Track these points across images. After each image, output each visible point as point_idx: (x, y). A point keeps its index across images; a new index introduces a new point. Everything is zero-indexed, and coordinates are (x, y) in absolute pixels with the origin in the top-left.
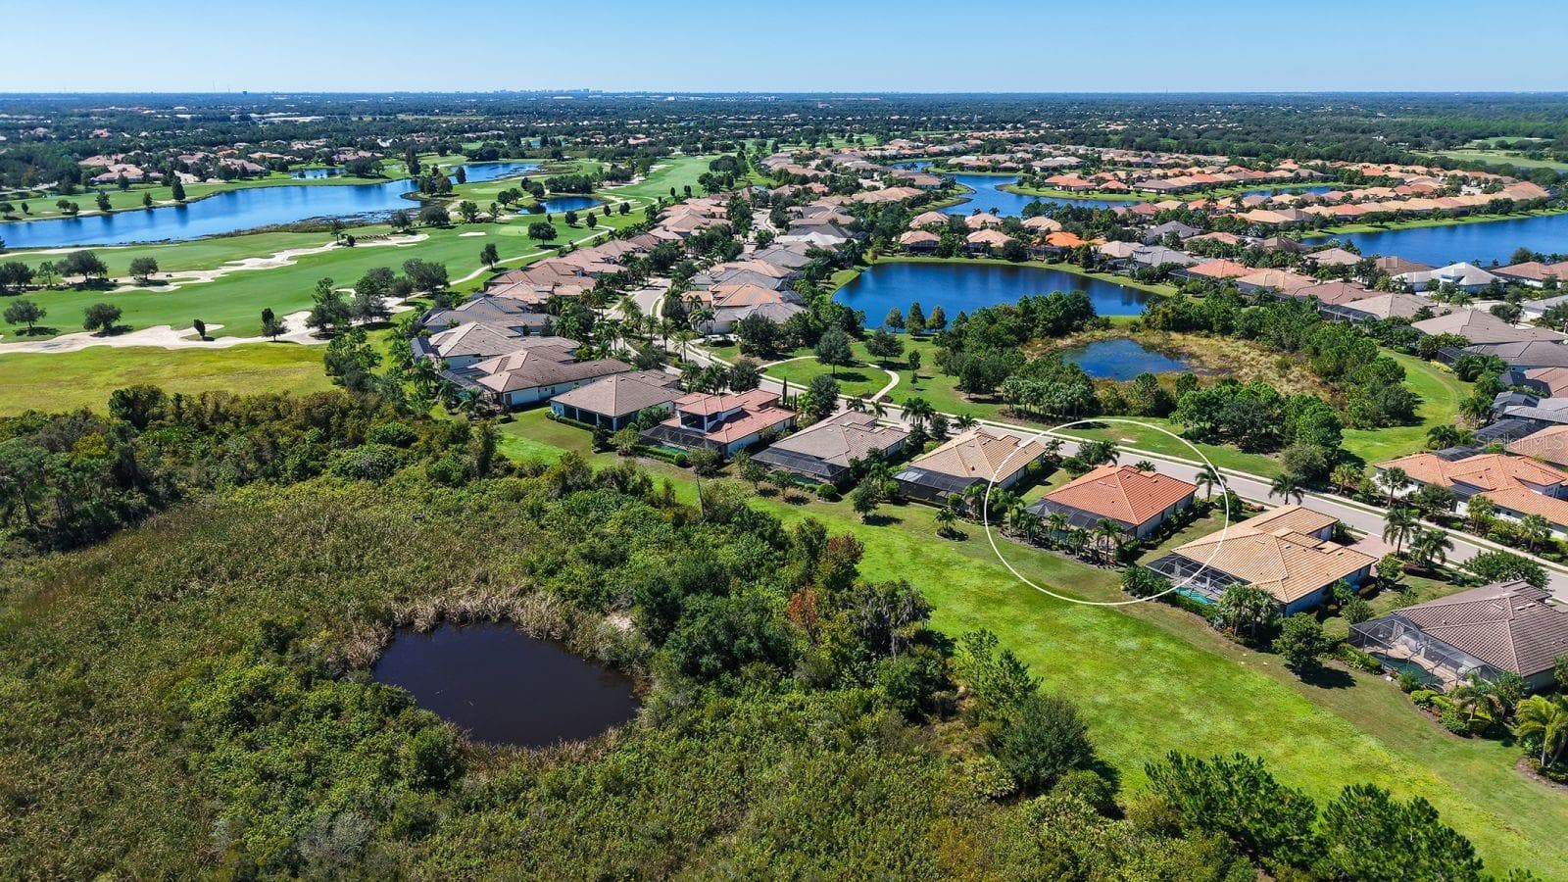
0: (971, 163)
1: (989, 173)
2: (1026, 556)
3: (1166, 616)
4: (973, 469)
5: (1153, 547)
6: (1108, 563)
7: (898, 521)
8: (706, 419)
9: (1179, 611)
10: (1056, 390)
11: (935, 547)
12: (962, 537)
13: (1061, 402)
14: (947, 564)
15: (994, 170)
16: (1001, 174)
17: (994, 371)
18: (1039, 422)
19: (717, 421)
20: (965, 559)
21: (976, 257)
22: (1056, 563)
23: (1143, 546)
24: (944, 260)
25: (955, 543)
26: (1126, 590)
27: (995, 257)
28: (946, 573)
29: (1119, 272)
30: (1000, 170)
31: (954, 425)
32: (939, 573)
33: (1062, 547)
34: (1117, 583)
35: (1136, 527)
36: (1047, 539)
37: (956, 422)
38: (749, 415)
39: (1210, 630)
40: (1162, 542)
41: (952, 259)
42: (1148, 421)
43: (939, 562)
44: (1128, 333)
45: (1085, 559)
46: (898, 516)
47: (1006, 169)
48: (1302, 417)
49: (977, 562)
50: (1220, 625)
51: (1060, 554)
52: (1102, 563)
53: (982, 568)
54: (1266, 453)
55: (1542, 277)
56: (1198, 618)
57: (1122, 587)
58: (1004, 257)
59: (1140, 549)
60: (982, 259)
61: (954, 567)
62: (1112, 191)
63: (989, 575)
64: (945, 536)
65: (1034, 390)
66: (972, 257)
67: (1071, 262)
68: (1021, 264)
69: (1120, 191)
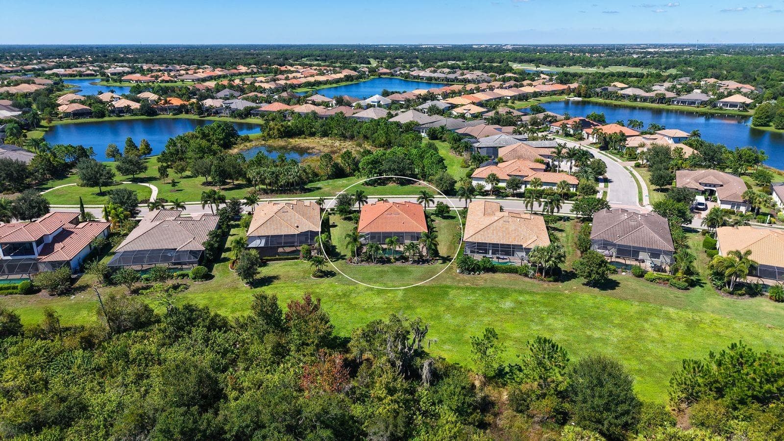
0: (61, 73)
1: (78, 78)
4: (297, 227)
7: (276, 278)
8: (34, 245)
9: (501, 275)
12: (331, 274)
14: (346, 295)
15: (81, 76)
16: (87, 78)
18: (281, 193)
19: (47, 245)
20: (352, 287)
21: (123, 116)
24: (100, 120)
25: (332, 279)
27: (136, 115)
29: (221, 115)
30: (85, 75)
31: (244, 204)
33: (397, 259)
36: (380, 258)
38: (73, 232)
41: (106, 119)
43: (339, 296)
45: (416, 262)
46: (272, 274)
47: (88, 75)
50: (533, 274)
52: (427, 261)
53: (369, 289)
54: (413, 184)
55: (404, 99)
56: (513, 275)
57: (458, 271)
58: (142, 115)
60: (127, 117)
61: (353, 296)
62: (167, 82)
63: (380, 293)
66: (121, 116)
67: (187, 112)
68: (155, 117)
69: (172, 81)
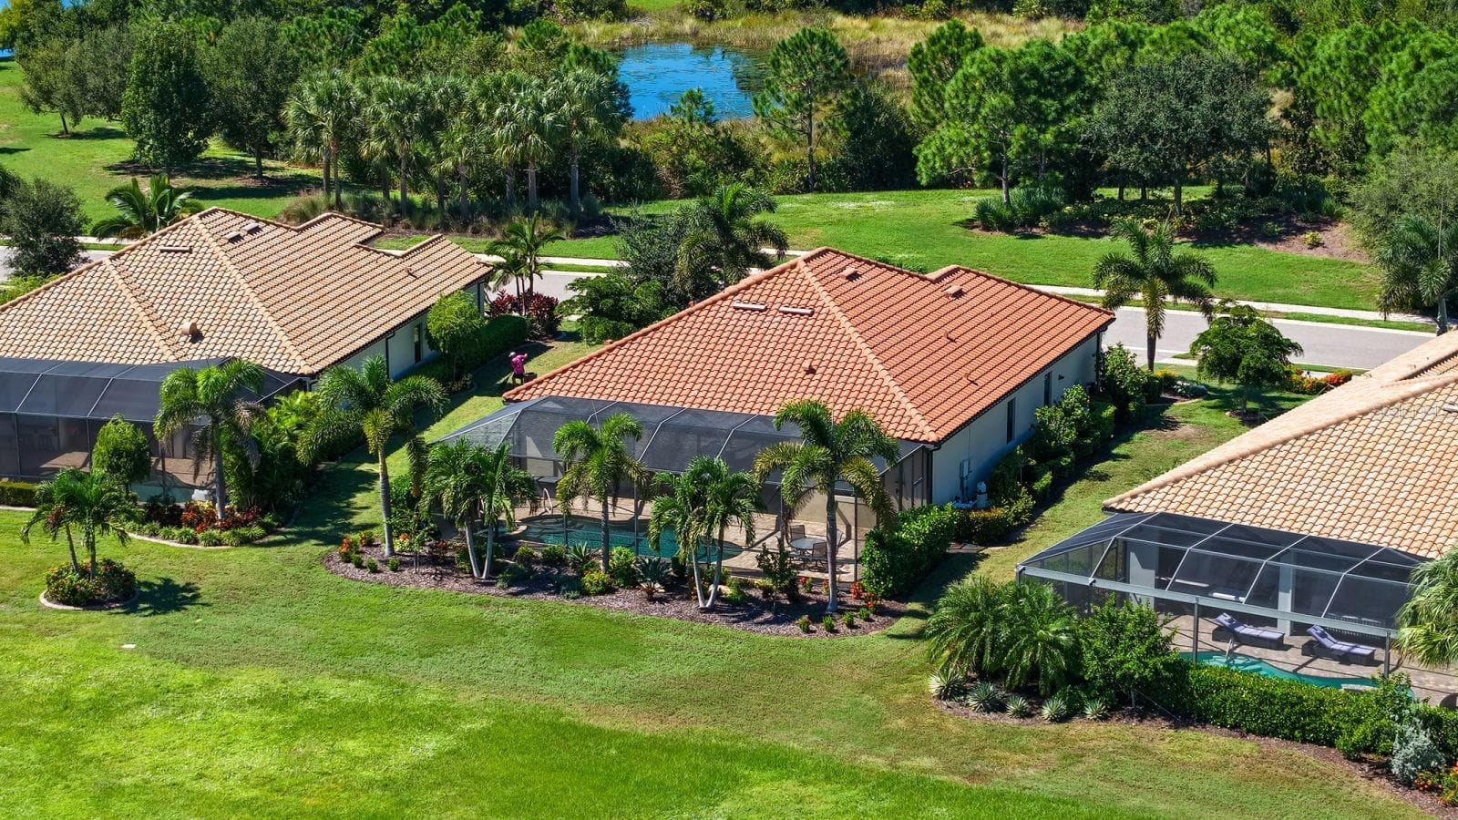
2: (475, 630)
3: (1164, 763)
4: (196, 336)
5: (1006, 535)
6: (840, 608)
9: (1208, 743)
10: (495, 94)
11: (38, 648)
12: (169, 597)
13: (518, 136)
14: (104, 709)
17: (253, 71)
20: (189, 676)
22: (622, 642)
23: (964, 531)
25: (140, 623)
26: (953, 692)
28: (100, 742)
32: (66, 746)
33: (627, 578)
34: (907, 674)
35: (926, 452)
36: (554, 559)
37: (115, 211)
39: (1381, 793)
40: (1036, 512)
42: (843, 200)
43: (63, 704)
44: (689, 23)
45: (742, 608)
48: (1379, 92)
49: (246, 681)
50: (1422, 759)
51: (624, 604)
52: (818, 613)
53: (274, 701)
54: (1273, 239)
56: (1305, 755)
57: (934, 684)
59: (954, 548)
61: (136, 717)
63: (310, 722)
64: (87, 601)
65: (412, 103)
